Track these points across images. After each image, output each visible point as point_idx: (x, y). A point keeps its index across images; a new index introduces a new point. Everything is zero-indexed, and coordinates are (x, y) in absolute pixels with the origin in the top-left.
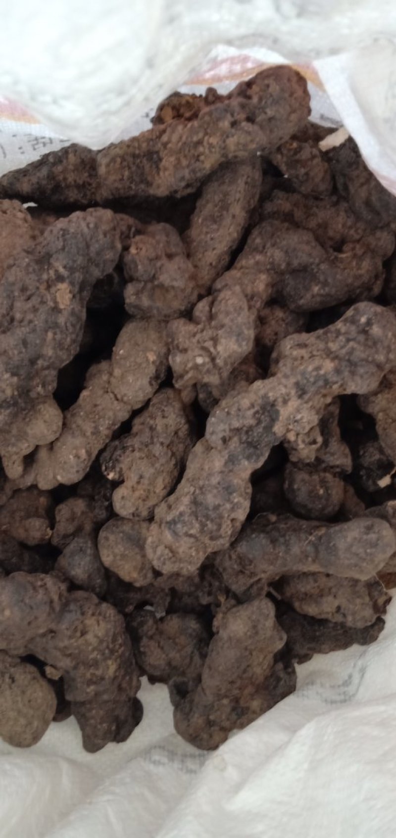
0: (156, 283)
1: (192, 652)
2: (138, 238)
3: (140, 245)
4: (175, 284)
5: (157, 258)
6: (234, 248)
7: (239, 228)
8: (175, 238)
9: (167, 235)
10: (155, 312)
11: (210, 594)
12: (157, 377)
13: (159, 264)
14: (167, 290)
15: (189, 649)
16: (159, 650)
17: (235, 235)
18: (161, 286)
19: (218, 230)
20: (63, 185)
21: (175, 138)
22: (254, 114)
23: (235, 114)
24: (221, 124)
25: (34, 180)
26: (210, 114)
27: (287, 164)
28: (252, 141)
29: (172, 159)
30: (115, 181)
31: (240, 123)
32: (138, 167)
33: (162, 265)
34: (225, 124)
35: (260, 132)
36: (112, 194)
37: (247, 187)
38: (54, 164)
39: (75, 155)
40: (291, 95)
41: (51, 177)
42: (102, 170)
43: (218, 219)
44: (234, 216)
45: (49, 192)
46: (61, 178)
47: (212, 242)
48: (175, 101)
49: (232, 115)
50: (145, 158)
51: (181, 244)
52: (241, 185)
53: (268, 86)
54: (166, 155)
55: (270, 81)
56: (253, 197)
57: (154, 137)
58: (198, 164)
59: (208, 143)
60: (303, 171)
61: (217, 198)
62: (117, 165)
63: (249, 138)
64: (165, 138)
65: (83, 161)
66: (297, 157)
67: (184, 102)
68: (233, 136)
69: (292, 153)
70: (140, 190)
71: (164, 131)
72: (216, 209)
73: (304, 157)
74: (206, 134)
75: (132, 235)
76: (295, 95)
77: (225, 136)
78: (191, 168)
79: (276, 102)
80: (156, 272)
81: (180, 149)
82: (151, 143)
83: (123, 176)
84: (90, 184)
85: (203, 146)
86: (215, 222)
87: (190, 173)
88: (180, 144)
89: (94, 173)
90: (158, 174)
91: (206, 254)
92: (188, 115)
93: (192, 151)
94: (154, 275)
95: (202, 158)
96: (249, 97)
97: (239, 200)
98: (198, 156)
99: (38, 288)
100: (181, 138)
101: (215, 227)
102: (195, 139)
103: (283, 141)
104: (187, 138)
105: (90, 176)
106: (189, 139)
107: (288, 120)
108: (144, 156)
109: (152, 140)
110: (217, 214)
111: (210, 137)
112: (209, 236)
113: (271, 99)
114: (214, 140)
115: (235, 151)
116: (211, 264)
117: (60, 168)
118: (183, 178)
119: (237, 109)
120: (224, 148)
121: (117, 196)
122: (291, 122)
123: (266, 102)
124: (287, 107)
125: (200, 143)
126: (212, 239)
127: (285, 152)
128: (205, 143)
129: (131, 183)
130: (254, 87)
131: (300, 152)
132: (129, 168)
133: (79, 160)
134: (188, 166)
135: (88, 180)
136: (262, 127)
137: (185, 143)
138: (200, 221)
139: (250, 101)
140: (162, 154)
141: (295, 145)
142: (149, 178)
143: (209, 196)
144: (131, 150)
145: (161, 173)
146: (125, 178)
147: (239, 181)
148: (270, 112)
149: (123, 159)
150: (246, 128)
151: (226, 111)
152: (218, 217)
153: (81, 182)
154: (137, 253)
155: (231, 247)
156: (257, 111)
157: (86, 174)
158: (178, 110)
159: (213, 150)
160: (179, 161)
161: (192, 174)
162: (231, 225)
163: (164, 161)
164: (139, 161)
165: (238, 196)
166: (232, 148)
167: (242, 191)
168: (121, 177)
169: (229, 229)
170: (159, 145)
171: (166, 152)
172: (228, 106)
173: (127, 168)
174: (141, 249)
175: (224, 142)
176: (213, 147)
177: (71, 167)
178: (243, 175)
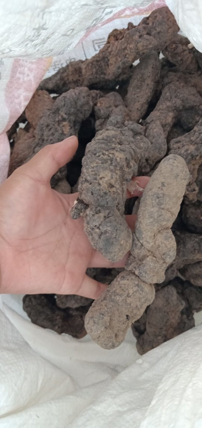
2: (101, 99)
3: (102, 102)
5: (110, 107)
6: (149, 100)
7: (151, 90)
8: (119, 97)
9: (115, 97)
13: (111, 109)
17: (149, 94)
19: (140, 92)
20: (67, 82)
21: (114, 49)
22: (150, 31)
23: (141, 32)
24: (134, 37)
25: (54, 81)
26: (129, 34)
27: (171, 56)
28: (150, 44)
29: (114, 59)
30: (89, 75)
31: (143, 36)
32: (100, 67)
34: (136, 37)
35: (154, 39)
36: (89, 82)
37: (153, 70)
38: (63, 73)
39: (72, 67)
40: (168, 20)
41: (62, 79)
42: (84, 71)
43: (140, 87)
44: (148, 85)
45: (61, 86)
46: (66, 79)
47: (138, 98)
48: (115, 33)
49: (139, 32)
50: (102, 61)
51: (122, 101)
52: (150, 69)
53: (156, 17)
54: (111, 58)
55: (157, 14)
56: (157, 75)
57: (105, 50)
58: (126, 59)
59: (129, 48)
60: (179, 58)
61: (138, 77)
62: (90, 68)
63: (148, 43)
64: (110, 50)
66: (175, 52)
67: (119, 32)
68: (140, 42)
69: (173, 50)
70: (101, 78)
71: (109, 47)
72: (139, 82)
73: (179, 51)
74: (128, 43)
75: (98, 98)
76: (170, 20)
77: (136, 43)
78: (122, 62)
79: (160, 24)
80: (110, 113)
81: (117, 54)
82: (104, 53)
83: (93, 72)
84: (79, 80)
85: (127, 50)
86: (138, 88)
87: (122, 64)
88: (117, 51)
89: (81, 75)
90: (108, 67)
91: (135, 104)
92: (121, 37)
93: (123, 53)
94: (109, 115)
95: (127, 56)
96: (148, 24)
97: (149, 77)
98: (126, 55)
99: (54, 125)
100: (117, 48)
101: (139, 90)
102: (123, 47)
103: (167, 44)
105: (80, 76)
106: (121, 48)
107: (167, 32)
110: (139, 84)
111: (130, 45)
112: (136, 95)
113: (158, 23)
114: (132, 46)
115: (142, 50)
116: (138, 109)
117: (65, 74)
118: (119, 68)
119: (142, 29)
120: (137, 49)
121: (91, 83)
122: (169, 33)
123: (156, 25)
124: (167, 26)
125: (125, 48)
127: (169, 49)
128: (128, 48)
129: (97, 75)
130: (150, 18)
131: (177, 49)
132: (95, 67)
133: (74, 69)
134: (121, 61)
135: (78, 78)
136: (154, 37)
137: (119, 50)
138: (131, 89)
139: (148, 26)
140: (109, 58)
141: (174, 46)
142: (105, 72)
143: (135, 77)
144: (96, 59)
145: (110, 67)
146: (94, 73)
147: (149, 67)
148: (158, 29)
149: (92, 63)
150: (146, 38)
151: (136, 31)
152: (140, 85)
153: (75, 80)
154: (101, 106)
155: (147, 100)
156: (152, 30)
157: (78, 76)
158: (116, 37)
160: (117, 59)
162: (146, 89)
163: (110, 61)
164: (99, 63)
165: (149, 74)
166: (141, 48)
167: (151, 72)
168: (91, 73)
169: (146, 91)
170: (108, 54)
171: (111, 56)
172: (137, 29)
173: (94, 68)
174: (102, 104)
175: (136, 46)
176: (132, 50)
177: (70, 73)
178: (151, 64)
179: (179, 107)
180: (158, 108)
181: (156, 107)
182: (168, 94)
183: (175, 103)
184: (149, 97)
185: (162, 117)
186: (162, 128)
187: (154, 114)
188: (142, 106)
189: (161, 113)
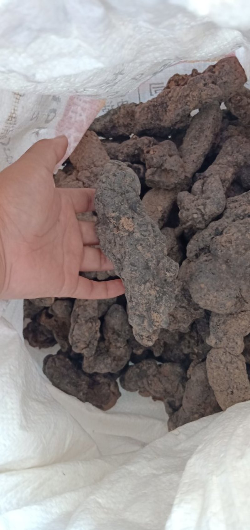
0: (163, 168)
1: (178, 385)
2: (154, 146)
3: (155, 150)
4: (173, 168)
5: (164, 156)
6: (206, 153)
7: (209, 143)
8: (174, 146)
9: (170, 146)
10: (161, 184)
11: (189, 347)
12: (162, 220)
13: (164, 158)
14: (168, 173)
15: (176, 383)
16: (159, 383)
17: (207, 146)
18: (165, 170)
19: (198, 143)
20: (117, 125)
21: (175, 94)
22: (216, 80)
23: (206, 80)
24: (198, 85)
25: (103, 123)
26: (193, 80)
27: (235, 108)
28: (215, 93)
29: (173, 105)
30: (144, 120)
31: (209, 84)
32: (156, 112)
33: (167, 159)
34: (201, 85)
35: (219, 89)
36: (142, 128)
37: (214, 121)
38: (113, 115)
39: (124, 109)
40: (236, 70)
41: (111, 121)
42: (137, 115)
43: (198, 138)
44: (206, 136)
45: (109, 129)
46: (116, 121)
47: (194, 150)
48: (176, 78)
49: (205, 80)
50: (160, 107)
51: (177, 150)
53: (223, 66)
54: (171, 104)
55: (225, 63)
56: (217, 126)
57: (165, 95)
58: (187, 106)
59: (192, 95)
60: (243, 111)
61: (197, 127)
62: (145, 112)
63: (213, 92)
64: (170, 95)
65: (128, 112)
66: (240, 104)
67: (181, 78)
68: (204, 91)
69: (237, 102)
70: (156, 124)
71: (170, 92)
72: (197, 133)
73: (243, 104)
74: (191, 91)
75: (151, 145)
76: (238, 70)
77: (200, 91)
78: (183, 109)
79: (228, 74)
80: (163, 162)
81: (178, 100)
82: (163, 98)
83: (148, 117)
84: (131, 124)
85: (189, 97)
86: (196, 139)
87: (182, 112)
88: (178, 97)
89: (132, 118)
90: (166, 114)
91: (191, 156)
92: (182, 83)
93: (184, 100)
94: (162, 164)
95: (189, 103)
96: (214, 72)
97: (209, 128)
98: (187, 102)
100: (178, 94)
101: (196, 141)
102: (185, 94)
103: (232, 95)
104: (181, 94)
105: (131, 120)
106: (182, 94)
107: (234, 83)
108: (159, 105)
109: (163, 96)
110: (197, 135)
111: (193, 92)
112: (193, 146)
113: (225, 72)
114: (195, 94)
115: (206, 99)
116: (193, 161)
117: (116, 116)
118: (178, 115)
119: (207, 77)
120: (200, 98)
121: (144, 129)
122: (235, 84)
123: (222, 74)
124: (234, 77)
125: (188, 95)
126: (194, 148)
127: (233, 101)
128: (190, 96)
129: (152, 120)
130: (216, 67)
131: (241, 101)
132: (151, 112)
133: (126, 112)
134: (181, 108)
135: (130, 122)
136: (220, 86)
137: (180, 96)
138: (188, 139)
139: (215, 74)
140: (168, 104)
141: (239, 98)
142: (161, 118)
143: (193, 126)
144: (153, 103)
145: (168, 114)
146: (149, 118)
147: (210, 118)
148: (225, 79)
149: (148, 108)
150: (211, 87)
151: (202, 78)
152: (198, 136)
153: (126, 123)
154: (154, 154)
155: (204, 153)
156: (218, 79)
157: (129, 119)
158: (178, 82)
159: (194, 99)
160: (177, 105)
161: (183, 112)
162: (205, 141)
163: (169, 106)
164: (156, 109)
165: (209, 125)
166: (204, 97)
167: (211, 123)
168: (146, 117)
169: (203, 143)
170: (167, 99)
171: (170, 102)
172: (203, 76)
173: (150, 113)
174: (156, 152)
175: (200, 94)
176: (195, 97)
177: (122, 116)
178: (212, 115)
179: (240, 163)
180: (218, 163)
181: (216, 161)
182: (229, 148)
183: (237, 158)
184: (206, 149)
185: (222, 172)
186: (221, 183)
187: (213, 168)
188: (198, 158)
189: (220, 167)
